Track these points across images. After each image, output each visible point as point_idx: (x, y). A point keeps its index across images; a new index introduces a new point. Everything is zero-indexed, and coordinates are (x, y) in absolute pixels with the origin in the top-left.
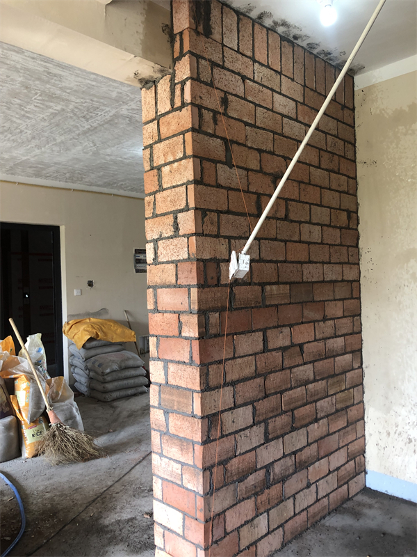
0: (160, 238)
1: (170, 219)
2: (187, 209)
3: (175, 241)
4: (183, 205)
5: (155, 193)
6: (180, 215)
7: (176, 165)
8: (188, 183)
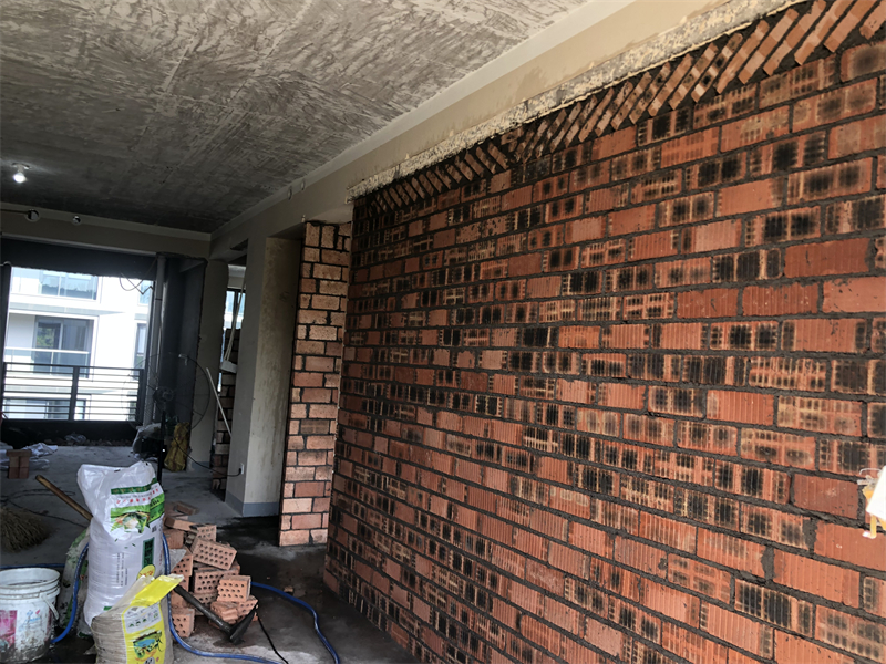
0: (313, 324)
1: (325, 314)
2: (339, 311)
3: (327, 328)
4: (336, 308)
5: (312, 294)
6: (333, 314)
7: (333, 283)
8: (342, 296)
